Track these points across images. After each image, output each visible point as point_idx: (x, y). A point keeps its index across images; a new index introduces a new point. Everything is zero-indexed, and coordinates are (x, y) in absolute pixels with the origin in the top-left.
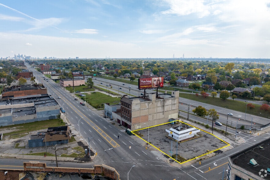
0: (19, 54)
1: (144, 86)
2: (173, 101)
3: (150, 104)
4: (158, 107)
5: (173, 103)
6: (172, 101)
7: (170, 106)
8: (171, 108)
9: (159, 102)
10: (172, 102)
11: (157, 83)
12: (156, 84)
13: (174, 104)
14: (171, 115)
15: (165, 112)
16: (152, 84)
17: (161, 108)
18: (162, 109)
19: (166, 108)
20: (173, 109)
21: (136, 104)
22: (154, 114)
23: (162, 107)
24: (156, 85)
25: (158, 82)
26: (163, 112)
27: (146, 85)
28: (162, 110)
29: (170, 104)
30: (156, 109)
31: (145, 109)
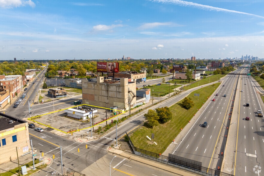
2: (117, 89)
3: (95, 86)
4: (103, 90)
5: (118, 91)
6: (116, 88)
7: (115, 93)
8: (115, 95)
9: (103, 86)
11: (112, 68)
12: (111, 69)
13: (119, 92)
14: (115, 103)
15: (110, 98)
16: (107, 68)
17: (105, 92)
18: (107, 93)
19: (110, 94)
20: (118, 97)
21: (85, 83)
22: (99, 96)
23: (106, 91)
24: (111, 70)
25: (113, 67)
26: (107, 97)
28: (107, 94)
29: (114, 90)
30: (101, 92)
31: (91, 89)
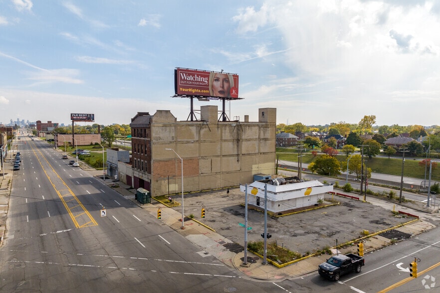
0: (18, 119)
1: (190, 90)
2: (262, 132)
3: (202, 131)
4: (225, 140)
5: (262, 137)
6: (259, 130)
7: (256, 143)
8: (257, 148)
9: (227, 128)
10: (260, 133)
11: (223, 87)
12: (221, 89)
13: (266, 139)
14: (257, 166)
15: (243, 157)
16: (210, 88)
17: (231, 144)
18: (236, 146)
19: (245, 147)
20: (262, 151)
21: (165, 126)
22: (214, 159)
23: (235, 142)
24: (220, 92)
25: (226, 85)
26: (238, 155)
27: (194, 88)
28: (236, 149)
29: (255, 137)
30: (219, 146)
31: (188, 142)
